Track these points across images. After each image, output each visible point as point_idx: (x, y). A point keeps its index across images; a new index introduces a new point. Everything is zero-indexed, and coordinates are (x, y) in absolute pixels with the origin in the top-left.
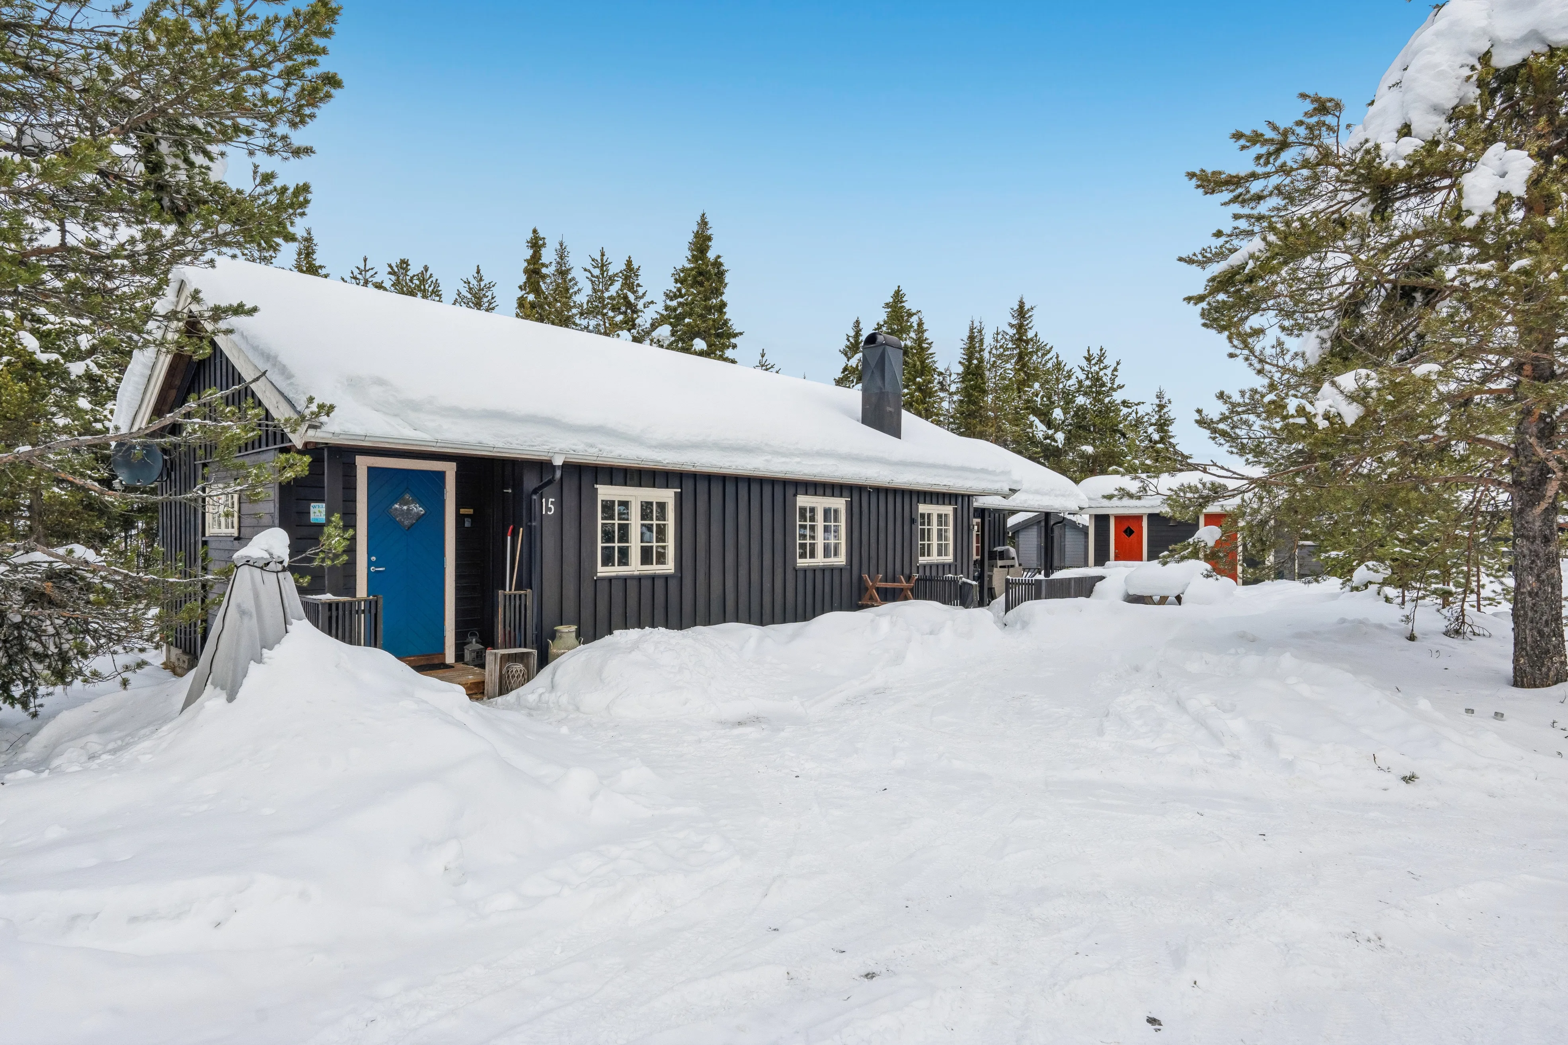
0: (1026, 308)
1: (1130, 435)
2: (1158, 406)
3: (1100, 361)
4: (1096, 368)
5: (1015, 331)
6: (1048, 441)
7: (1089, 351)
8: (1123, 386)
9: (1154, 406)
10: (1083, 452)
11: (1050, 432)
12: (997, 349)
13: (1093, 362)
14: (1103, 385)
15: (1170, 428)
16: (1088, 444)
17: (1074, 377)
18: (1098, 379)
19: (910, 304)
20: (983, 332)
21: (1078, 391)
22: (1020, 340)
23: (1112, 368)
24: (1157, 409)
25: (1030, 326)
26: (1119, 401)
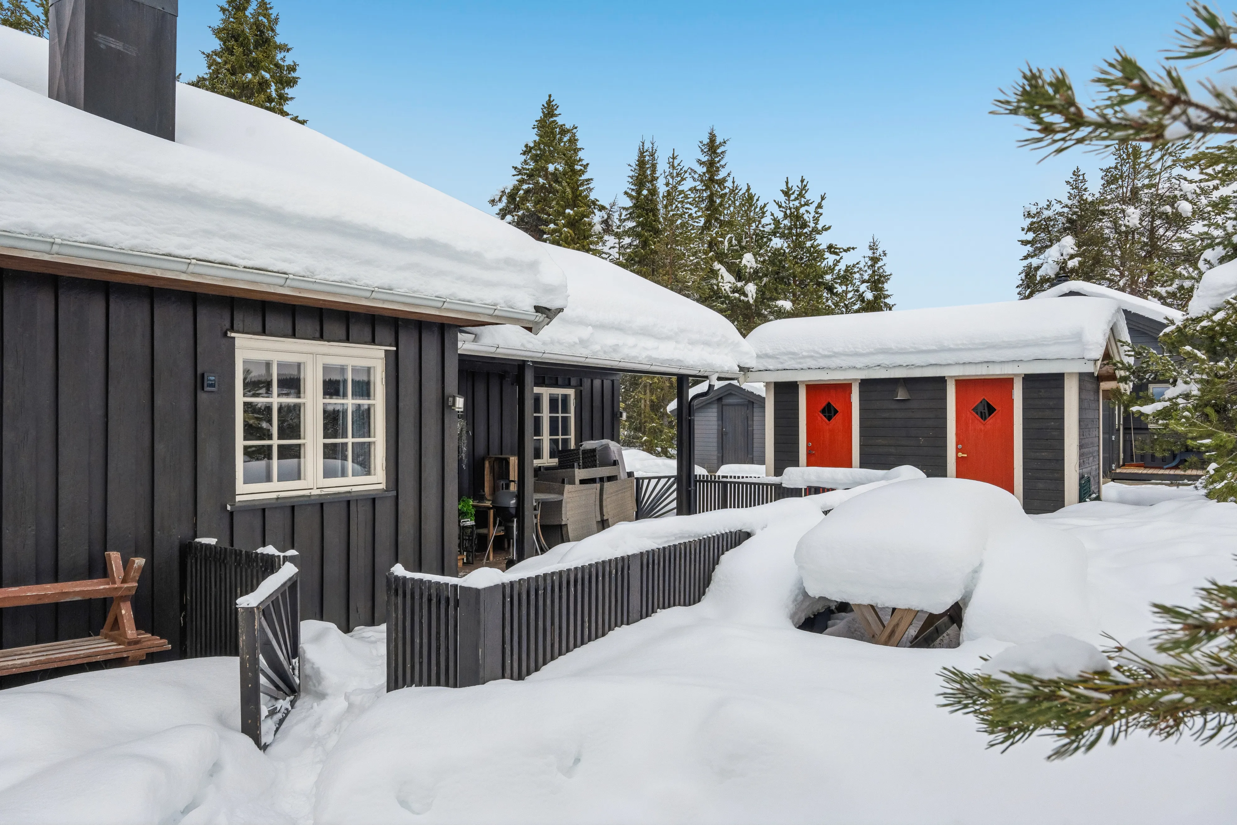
0: (718, 140)
1: (839, 289)
2: (872, 259)
3: (801, 195)
4: (796, 203)
5: (705, 170)
6: (737, 295)
7: (787, 183)
8: (829, 228)
9: (867, 259)
10: (780, 309)
11: (739, 284)
12: (673, 178)
13: (792, 197)
14: (804, 225)
15: (886, 286)
16: (786, 298)
17: (768, 214)
18: (798, 217)
19: (563, 119)
20: (656, 155)
21: (774, 233)
22: (711, 180)
23: (815, 205)
24: (870, 263)
25: (722, 163)
26: (823, 246)
